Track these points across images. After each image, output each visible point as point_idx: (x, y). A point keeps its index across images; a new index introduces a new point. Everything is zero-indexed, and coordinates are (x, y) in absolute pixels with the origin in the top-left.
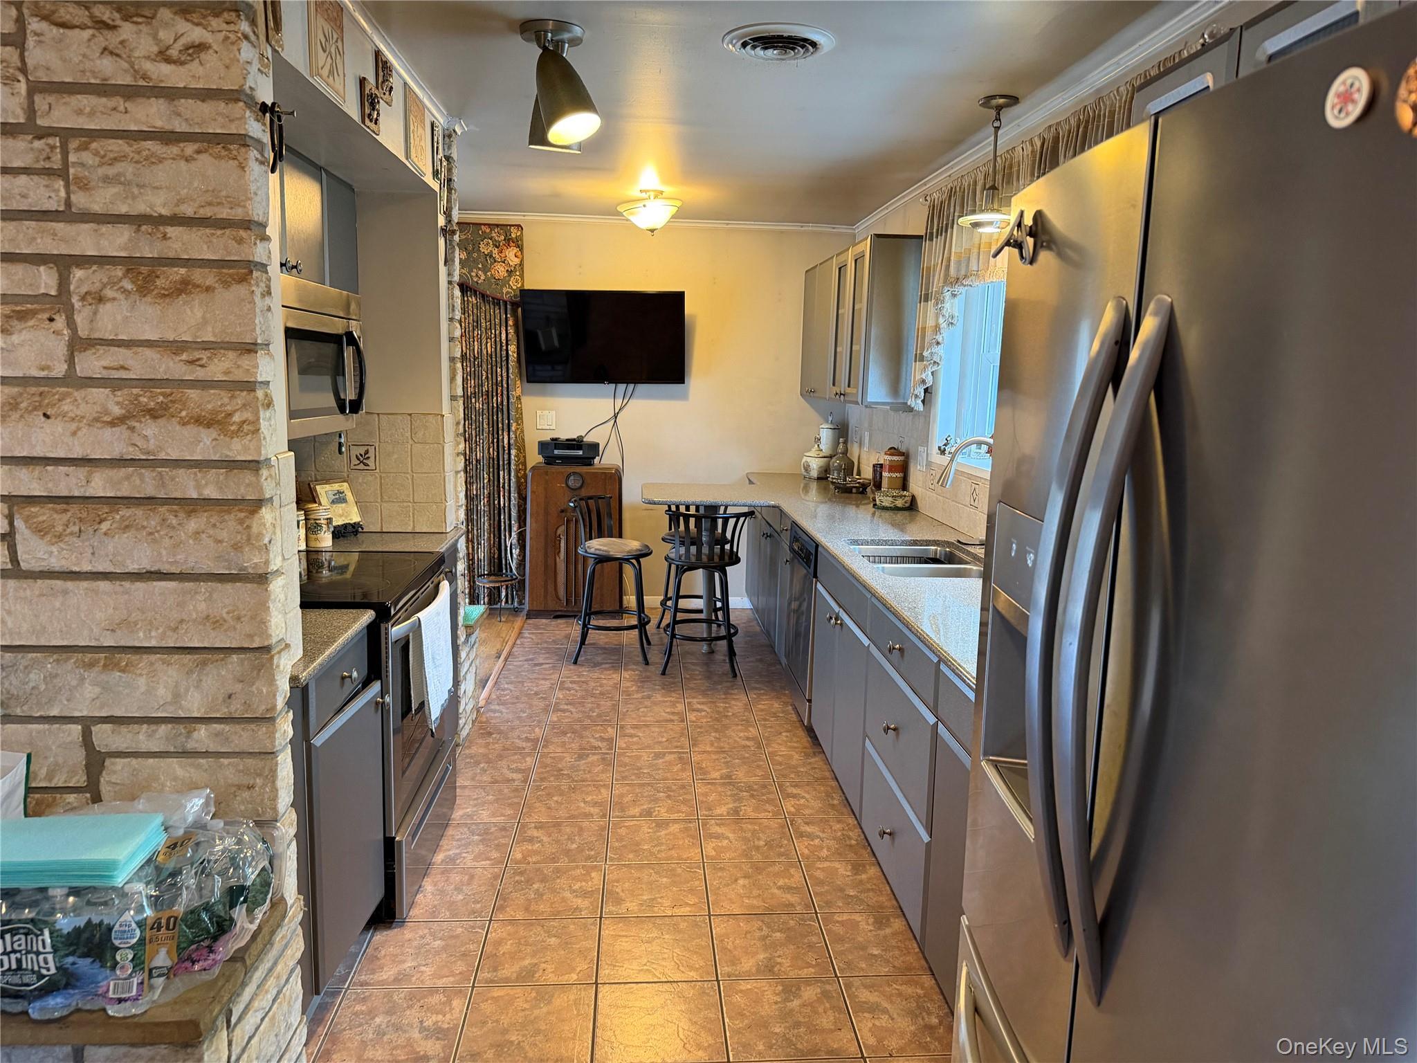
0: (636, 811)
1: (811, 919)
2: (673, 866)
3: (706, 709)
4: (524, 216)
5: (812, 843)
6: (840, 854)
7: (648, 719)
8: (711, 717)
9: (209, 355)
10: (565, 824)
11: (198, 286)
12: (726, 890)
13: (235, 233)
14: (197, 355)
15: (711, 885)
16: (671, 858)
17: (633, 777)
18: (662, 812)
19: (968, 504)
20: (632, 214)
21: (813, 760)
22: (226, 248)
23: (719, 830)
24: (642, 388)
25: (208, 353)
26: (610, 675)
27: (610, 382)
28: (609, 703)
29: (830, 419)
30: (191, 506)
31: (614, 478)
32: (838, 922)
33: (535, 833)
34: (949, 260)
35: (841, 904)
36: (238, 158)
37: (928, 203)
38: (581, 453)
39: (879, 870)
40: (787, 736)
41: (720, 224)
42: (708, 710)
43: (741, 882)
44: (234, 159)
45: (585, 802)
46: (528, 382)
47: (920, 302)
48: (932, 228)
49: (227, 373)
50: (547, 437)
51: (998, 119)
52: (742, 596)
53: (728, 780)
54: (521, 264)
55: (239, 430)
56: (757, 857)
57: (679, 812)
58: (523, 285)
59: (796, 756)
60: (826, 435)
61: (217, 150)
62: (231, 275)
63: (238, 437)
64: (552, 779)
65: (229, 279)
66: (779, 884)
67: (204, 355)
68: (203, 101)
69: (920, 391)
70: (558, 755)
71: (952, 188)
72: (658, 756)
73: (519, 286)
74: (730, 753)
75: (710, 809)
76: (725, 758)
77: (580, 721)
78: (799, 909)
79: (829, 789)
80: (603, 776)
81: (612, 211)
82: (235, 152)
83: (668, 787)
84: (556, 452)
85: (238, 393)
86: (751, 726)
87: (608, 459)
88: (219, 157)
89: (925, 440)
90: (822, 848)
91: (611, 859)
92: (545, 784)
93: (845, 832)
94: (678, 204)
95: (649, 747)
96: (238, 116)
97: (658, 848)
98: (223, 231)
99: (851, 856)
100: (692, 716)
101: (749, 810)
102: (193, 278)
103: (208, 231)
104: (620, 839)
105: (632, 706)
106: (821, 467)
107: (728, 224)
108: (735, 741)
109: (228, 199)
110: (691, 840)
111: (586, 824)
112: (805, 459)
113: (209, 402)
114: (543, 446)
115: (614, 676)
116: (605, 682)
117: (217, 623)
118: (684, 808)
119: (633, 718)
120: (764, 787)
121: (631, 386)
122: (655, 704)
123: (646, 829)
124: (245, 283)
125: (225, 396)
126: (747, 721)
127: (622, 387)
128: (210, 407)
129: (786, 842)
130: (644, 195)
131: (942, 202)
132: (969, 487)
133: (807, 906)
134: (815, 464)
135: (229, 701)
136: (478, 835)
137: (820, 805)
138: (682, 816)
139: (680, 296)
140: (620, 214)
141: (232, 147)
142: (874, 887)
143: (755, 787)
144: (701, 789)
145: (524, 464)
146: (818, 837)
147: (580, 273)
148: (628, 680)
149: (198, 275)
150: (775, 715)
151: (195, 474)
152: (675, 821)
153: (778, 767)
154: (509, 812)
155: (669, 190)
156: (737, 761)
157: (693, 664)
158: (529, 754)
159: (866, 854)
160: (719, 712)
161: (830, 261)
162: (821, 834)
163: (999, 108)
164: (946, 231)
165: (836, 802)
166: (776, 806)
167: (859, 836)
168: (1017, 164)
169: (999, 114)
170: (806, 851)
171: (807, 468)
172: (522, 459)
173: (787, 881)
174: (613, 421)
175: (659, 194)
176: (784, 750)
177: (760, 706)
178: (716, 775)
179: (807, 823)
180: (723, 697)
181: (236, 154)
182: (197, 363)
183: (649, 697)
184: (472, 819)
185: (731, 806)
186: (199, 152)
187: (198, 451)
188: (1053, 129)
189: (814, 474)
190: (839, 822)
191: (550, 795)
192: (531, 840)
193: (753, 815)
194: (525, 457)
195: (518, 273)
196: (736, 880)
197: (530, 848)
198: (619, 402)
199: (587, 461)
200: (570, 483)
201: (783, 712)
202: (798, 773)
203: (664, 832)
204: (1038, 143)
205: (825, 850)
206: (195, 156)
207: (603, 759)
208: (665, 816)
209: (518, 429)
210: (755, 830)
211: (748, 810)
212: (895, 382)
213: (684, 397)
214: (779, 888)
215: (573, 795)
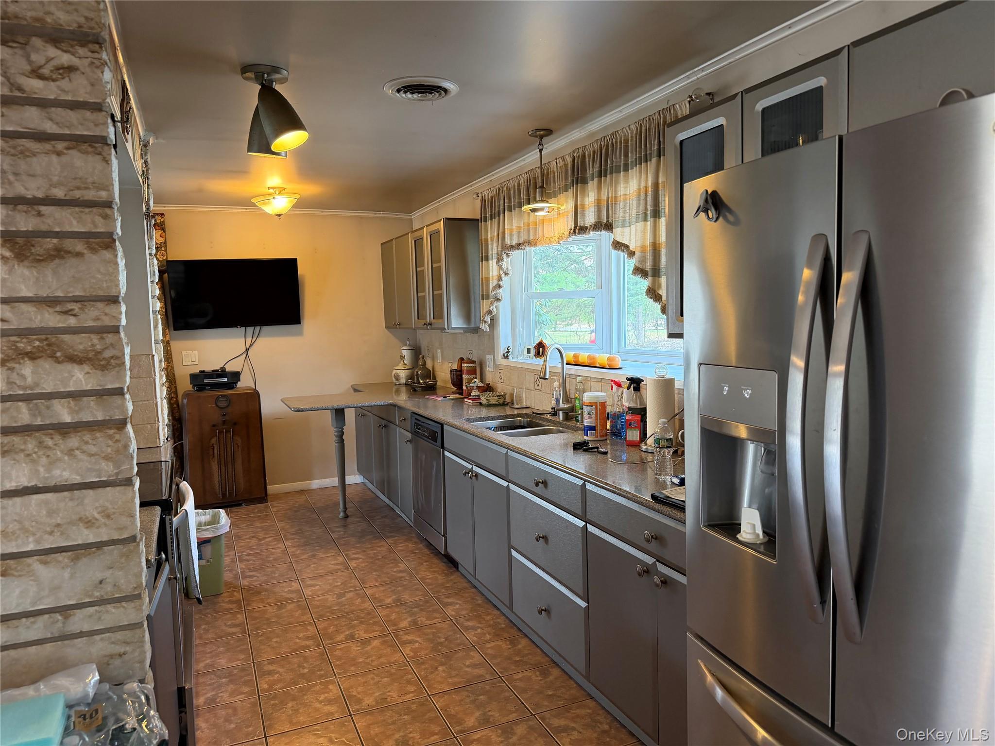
0: (341, 637)
1: (499, 682)
2: (387, 668)
3: (360, 556)
4: (165, 207)
5: (476, 632)
6: (498, 635)
7: (321, 571)
8: (367, 562)
9: (80, 306)
10: (291, 656)
11: (69, 252)
12: (432, 676)
13: (101, 211)
14: (70, 306)
15: (420, 675)
16: (382, 664)
17: (328, 614)
18: (361, 634)
19: (533, 389)
20: (264, 204)
21: (452, 577)
22: (93, 222)
23: (409, 637)
24: (266, 329)
25: (79, 305)
26: (275, 545)
27: (242, 326)
28: (284, 566)
29: (408, 343)
30: (63, 429)
31: (254, 396)
32: (517, 679)
33: (271, 668)
34: (504, 233)
35: (514, 668)
36: (103, 154)
37: (480, 197)
38: (226, 380)
39: (528, 640)
40: (427, 565)
41: (317, 212)
42: (363, 557)
43: (440, 668)
44: (99, 154)
45: (299, 639)
46: (175, 329)
47: (482, 262)
48: (485, 214)
49: (97, 319)
50: (196, 370)
51: (541, 144)
52: (355, 475)
53: (399, 602)
54: (165, 242)
55: (107, 364)
56: (444, 650)
57: (374, 631)
58: (167, 257)
59: (440, 577)
60: (406, 353)
61: (84, 147)
62: (97, 244)
63: (107, 370)
64: (265, 627)
65: (97, 247)
66: (467, 664)
67: (75, 307)
68: (71, 109)
69: (488, 318)
70: (261, 609)
71: (499, 189)
72: (340, 596)
73: (165, 258)
74: (392, 584)
75: (395, 625)
76: (390, 588)
77: (267, 582)
78: (488, 677)
79: (472, 594)
80: (305, 618)
81: (246, 203)
82: (100, 149)
83: (357, 616)
84: (206, 381)
85: (106, 335)
86: (398, 563)
87: (245, 383)
88: (86, 153)
89: (492, 350)
90: (485, 634)
91: (339, 674)
92: (261, 632)
93: (495, 621)
94: (298, 196)
95: (330, 591)
96: (101, 122)
97: (370, 659)
98: (90, 209)
99: (505, 635)
100: (353, 564)
101: (424, 619)
102: (64, 246)
103: (77, 209)
104: (339, 659)
105: (303, 565)
106: (407, 376)
107: (322, 212)
108: (392, 575)
109: (94, 185)
110: (392, 649)
111: (307, 653)
112: (394, 372)
113: (81, 343)
114: (194, 377)
115: (279, 545)
116: (274, 551)
117: (89, 523)
118: (377, 628)
119: (309, 573)
120: (427, 602)
121: (258, 328)
122: (321, 559)
123: (355, 648)
124: (110, 249)
125: (95, 339)
126: (395, 560)
127: (250, 329)
128: (81, 347)
129: (458, 636)
130: (271, 191)
131: (492, 198)
132: (533, 378)
133: (492, 674)
134: (403, 374)
135: (101, 586)
136: (224, 678)
137: (471, 606)
138: (378, 633)
139: (294, 261)
140: (254, 205)
141: (97, 145)
142: (529, 651)
143: (421, 603)
144: (383, 613)
145: (176, 393)
146: (479, 627)
147: (212, 247)
148: (291, 547)
149: (68, 244)
150: (412, 552)
151: (69, 403)
152: (374, 638)
153: (431, 587)
154: (242, 656)
155: (289, 187)
156: (400, 588)
157: (337, 527)
158: (238, 613)
159: (514, 632)
160: (372, 558)
161: (406, 236)
162: (480, 625)
163: (542, 137)
164: (499, 215)
165: (480, 602)
166: (441, 613)
167: (505, 621)
168: (552, 173)
169: (541, 141)
170: (475, 639)
171: (397, 377)
172: (173, 390)
173: (471, 661)
174: (244, 355)
175: (282, 190)
176: (430, 575)
177: (399, 548)
178: (389, 601)
179: (467, 620)
180: (369, 546)
181: (101, 150)
182: (70, 313)
183: (314, 556)
184: (214, 667)
185: (409, 619)
186: (68, 148)
187: (71, 384)
188: (580, 151)
189: (403, 381)
190: (488, 614)
191: (269, 639)
192: (270, 673)
193: (428, 622)
194: (176, 387)
195: (163, 249)
196: (436, 668)
197: (271, 679)
198: (249, 341)
199: (231, 385)
200: (220, 404)
201: (417, 549)
202: (447, 588)
203: (369, 648)
204: (569, 160)
205: (487, 635)
206: (65, 151)
207: (299, 606)
208: (365, 636)
209: (168, 366)
210: (434, 632)
211: (422, 620)
212: (467, 315)
213: (300, 334)
214: (468, 666)
215: (287, 635)
